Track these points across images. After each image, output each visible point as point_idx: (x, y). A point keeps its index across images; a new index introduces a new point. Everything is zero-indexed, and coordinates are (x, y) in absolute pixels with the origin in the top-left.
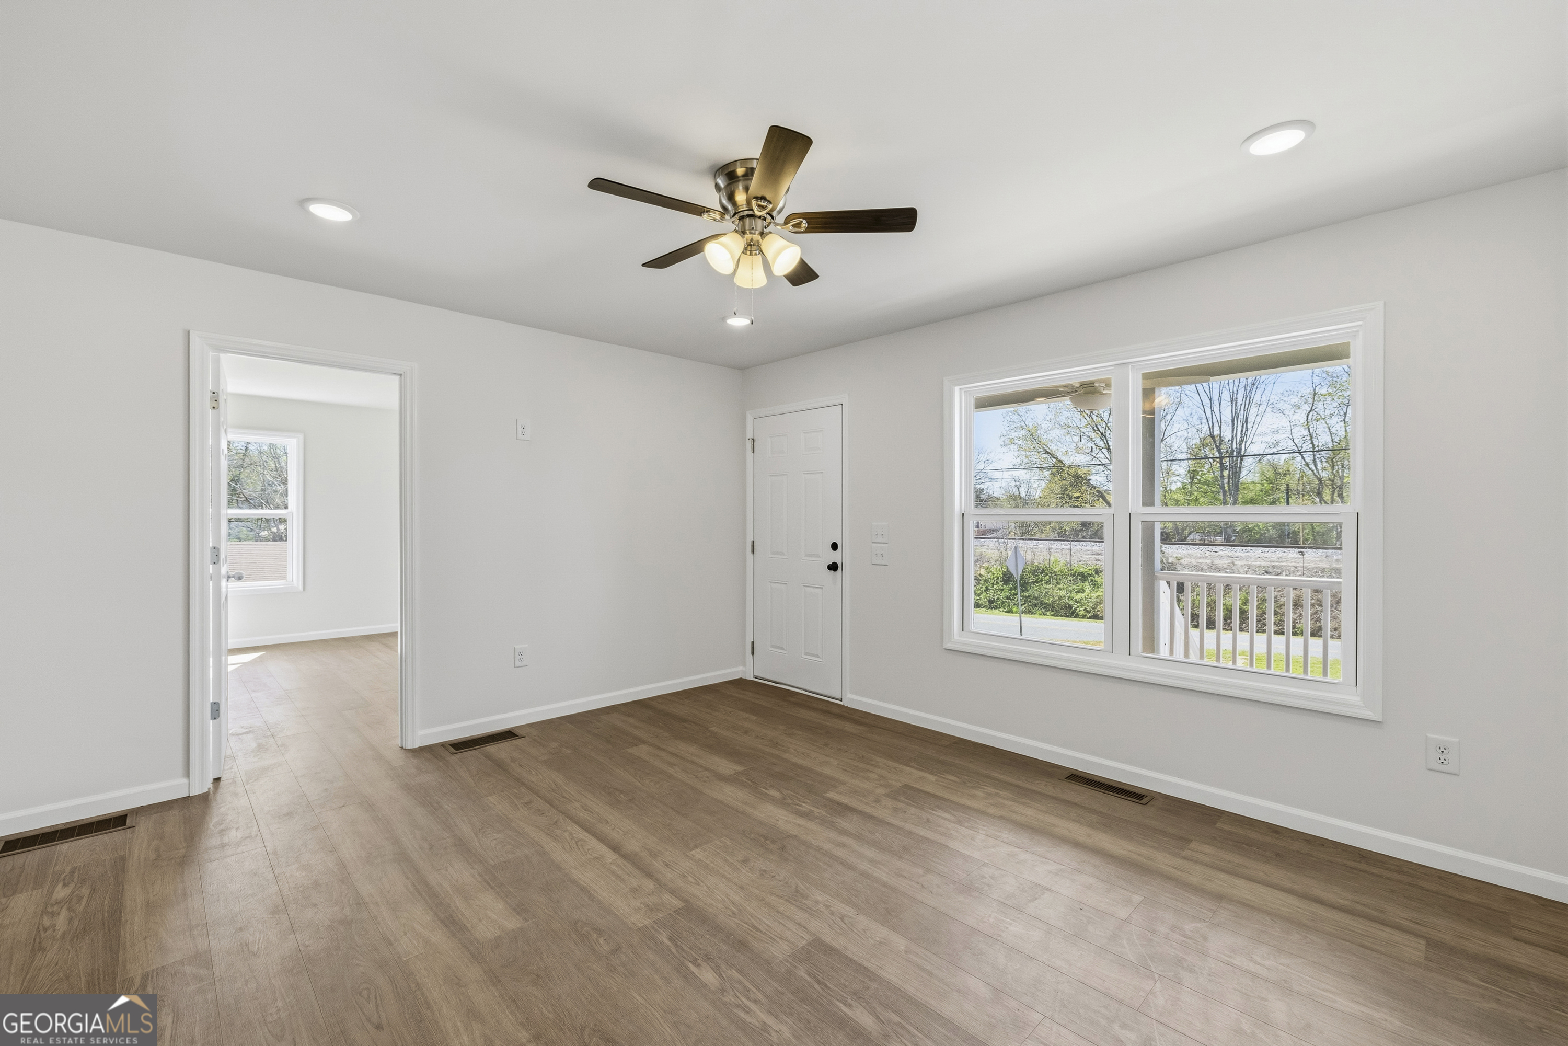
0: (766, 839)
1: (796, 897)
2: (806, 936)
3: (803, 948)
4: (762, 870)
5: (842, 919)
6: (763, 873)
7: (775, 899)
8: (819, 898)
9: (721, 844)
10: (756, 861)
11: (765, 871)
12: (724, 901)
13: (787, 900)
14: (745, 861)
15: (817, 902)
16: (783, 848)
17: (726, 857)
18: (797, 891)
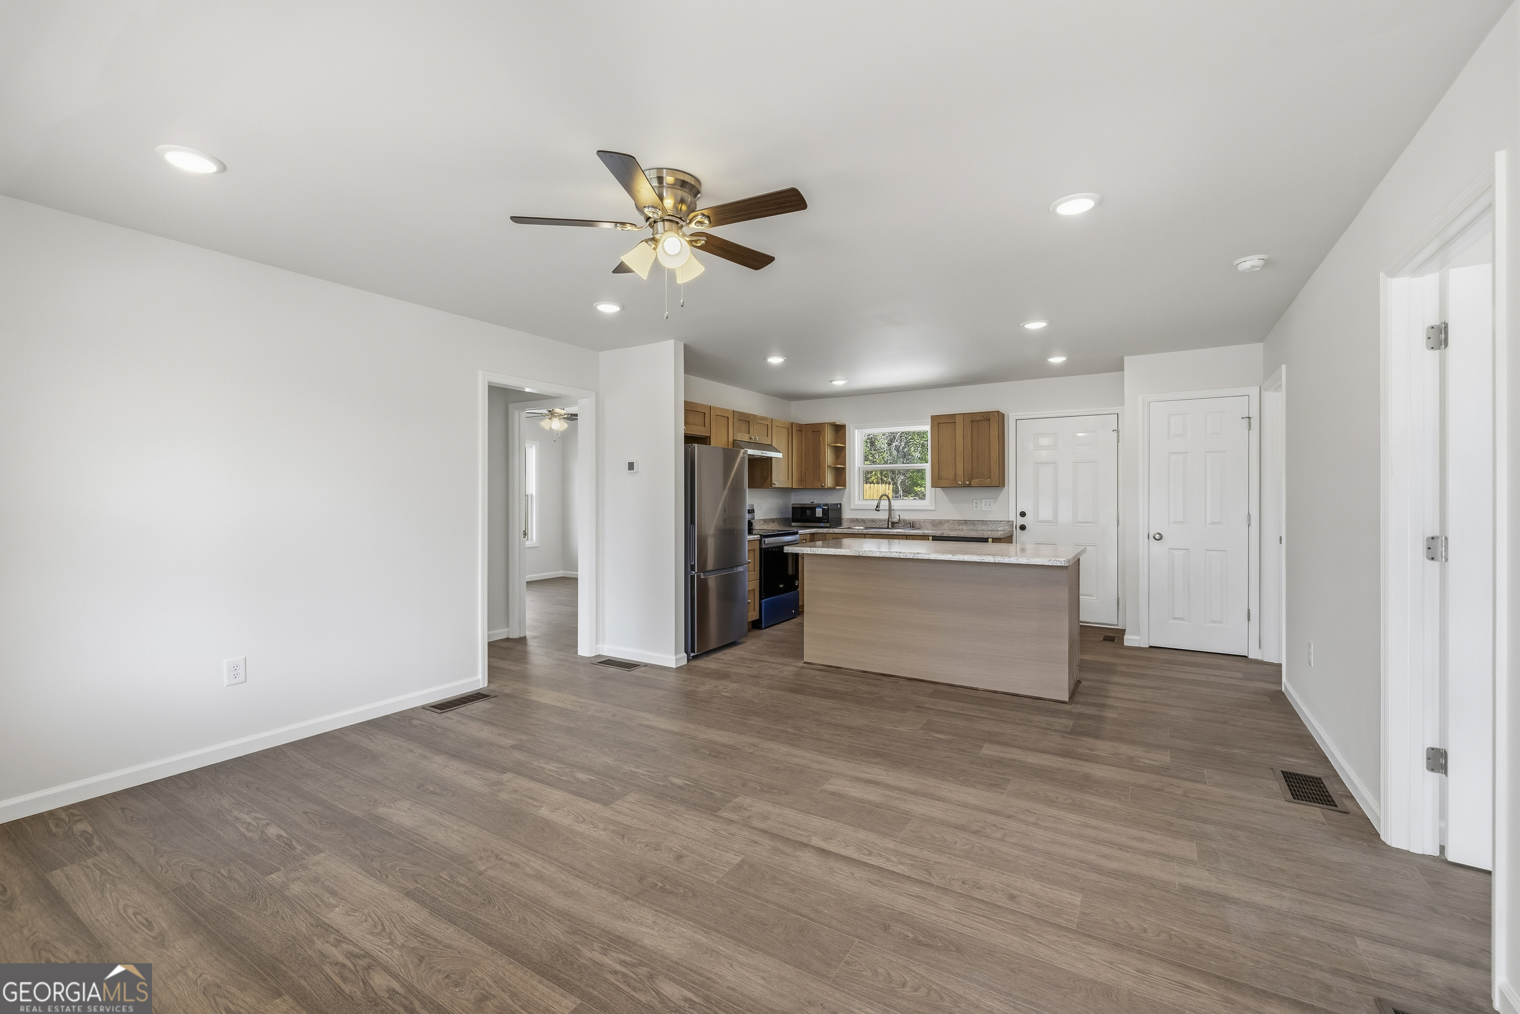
0: (663, 889)
1: (623, 832)
2: (615, 806)
3: (617, 800)
4: (659, 850)
5: (585, 820)
6: (657, 848)
7: (642, 827)
8: (602, 833)
9: (713, 872)
10: (668, 859)
11: (656, 850)
12: (685, 820)
13: (632, 827)
14: (679, 857)
15: (605, 829)
16: (641, 879)
17: (701, 859)
18: (623, 836)
